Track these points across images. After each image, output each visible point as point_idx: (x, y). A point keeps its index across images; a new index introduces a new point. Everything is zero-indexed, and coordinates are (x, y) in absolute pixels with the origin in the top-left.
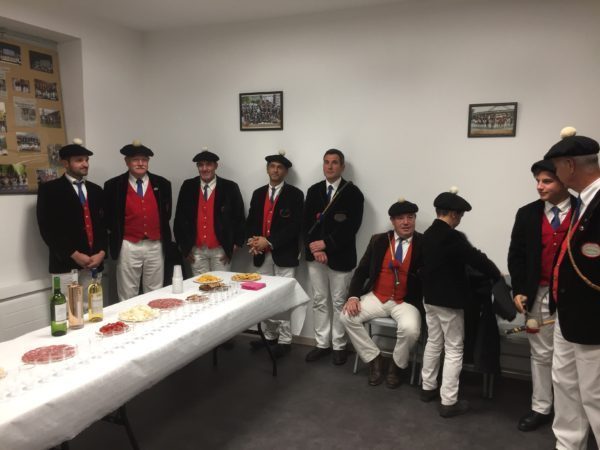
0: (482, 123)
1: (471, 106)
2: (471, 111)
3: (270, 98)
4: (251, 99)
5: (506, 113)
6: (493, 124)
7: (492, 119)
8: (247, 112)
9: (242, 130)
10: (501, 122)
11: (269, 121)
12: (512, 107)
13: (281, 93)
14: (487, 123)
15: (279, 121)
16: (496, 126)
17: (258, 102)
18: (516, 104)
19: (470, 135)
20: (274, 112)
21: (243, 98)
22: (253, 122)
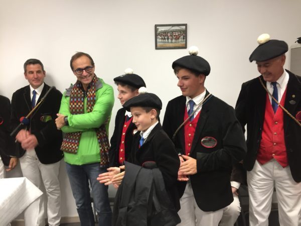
0: (165, 39)
1: (156, 26)
2: (156, 30)
5: (180, 31)
6: (172, 40)
7: (171, 36)
10: (177, 38)
12: (184, 27)
14: (168, 39)
16: (174, 41)
18: (186, 25)
19: (157, 48)
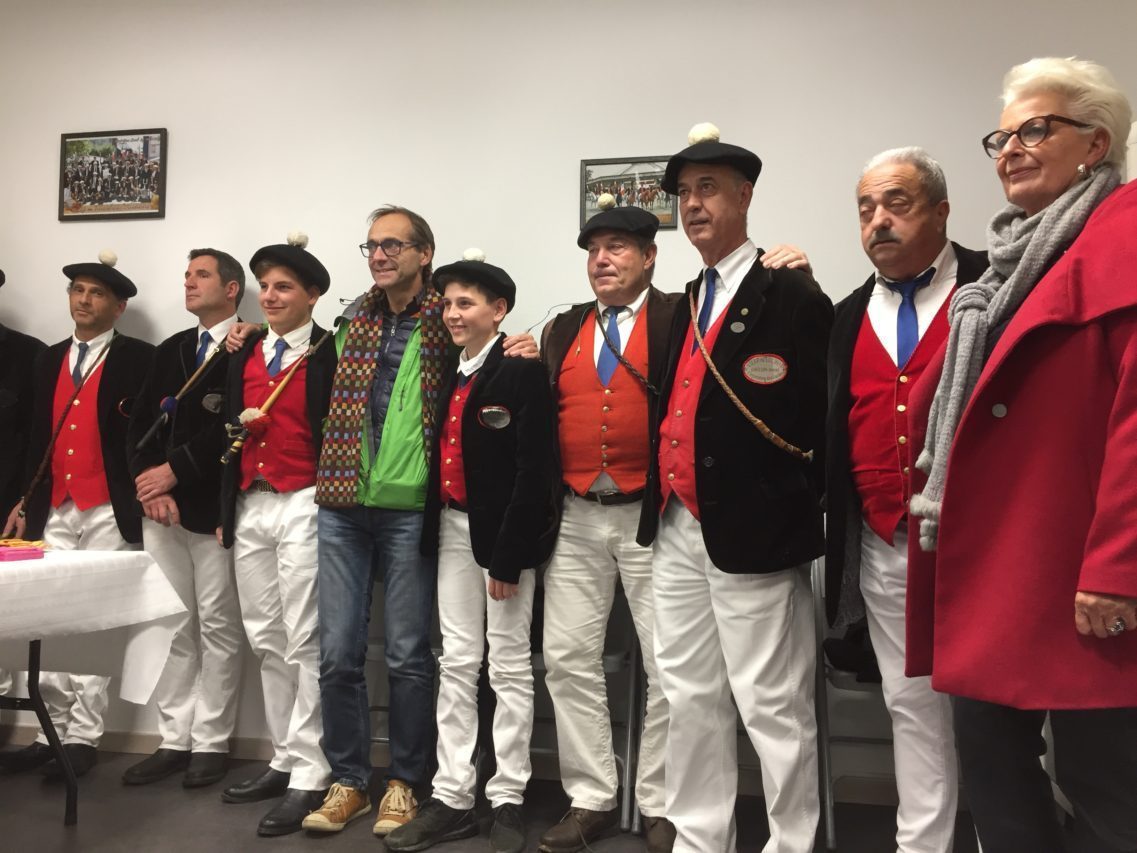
1: (586, 163)
2: (585, 176)
3: (136, 145)
4: (90, 147)
5: (656, 177)
7: (628, 191)
8: (77, 177)
9: (63, 218)
10: (647, 198)
11: (132, 198)
13: (163, 133)
15: (154, 196)
17: (105, 153)
20: (146, 175)
21: (70, 144)
22: (93, 200)
